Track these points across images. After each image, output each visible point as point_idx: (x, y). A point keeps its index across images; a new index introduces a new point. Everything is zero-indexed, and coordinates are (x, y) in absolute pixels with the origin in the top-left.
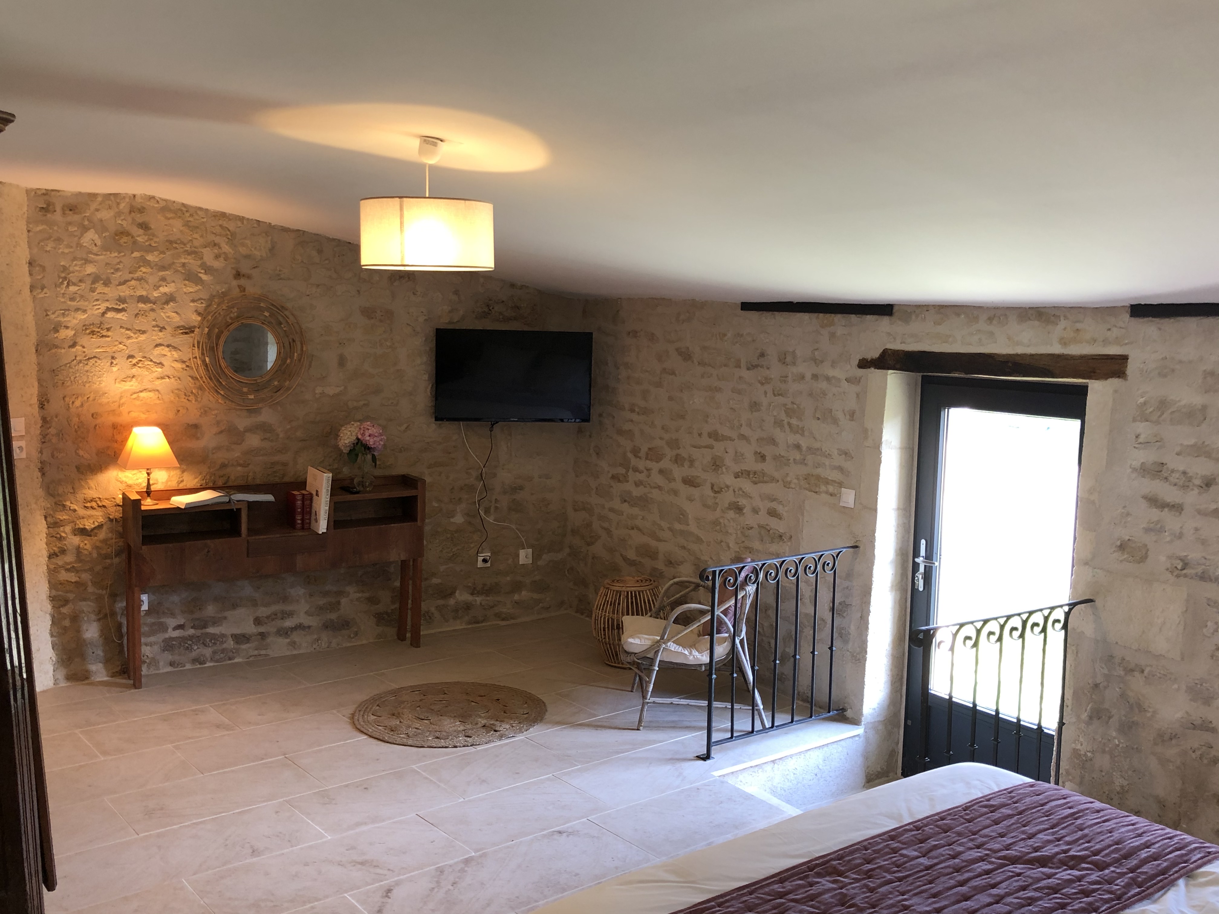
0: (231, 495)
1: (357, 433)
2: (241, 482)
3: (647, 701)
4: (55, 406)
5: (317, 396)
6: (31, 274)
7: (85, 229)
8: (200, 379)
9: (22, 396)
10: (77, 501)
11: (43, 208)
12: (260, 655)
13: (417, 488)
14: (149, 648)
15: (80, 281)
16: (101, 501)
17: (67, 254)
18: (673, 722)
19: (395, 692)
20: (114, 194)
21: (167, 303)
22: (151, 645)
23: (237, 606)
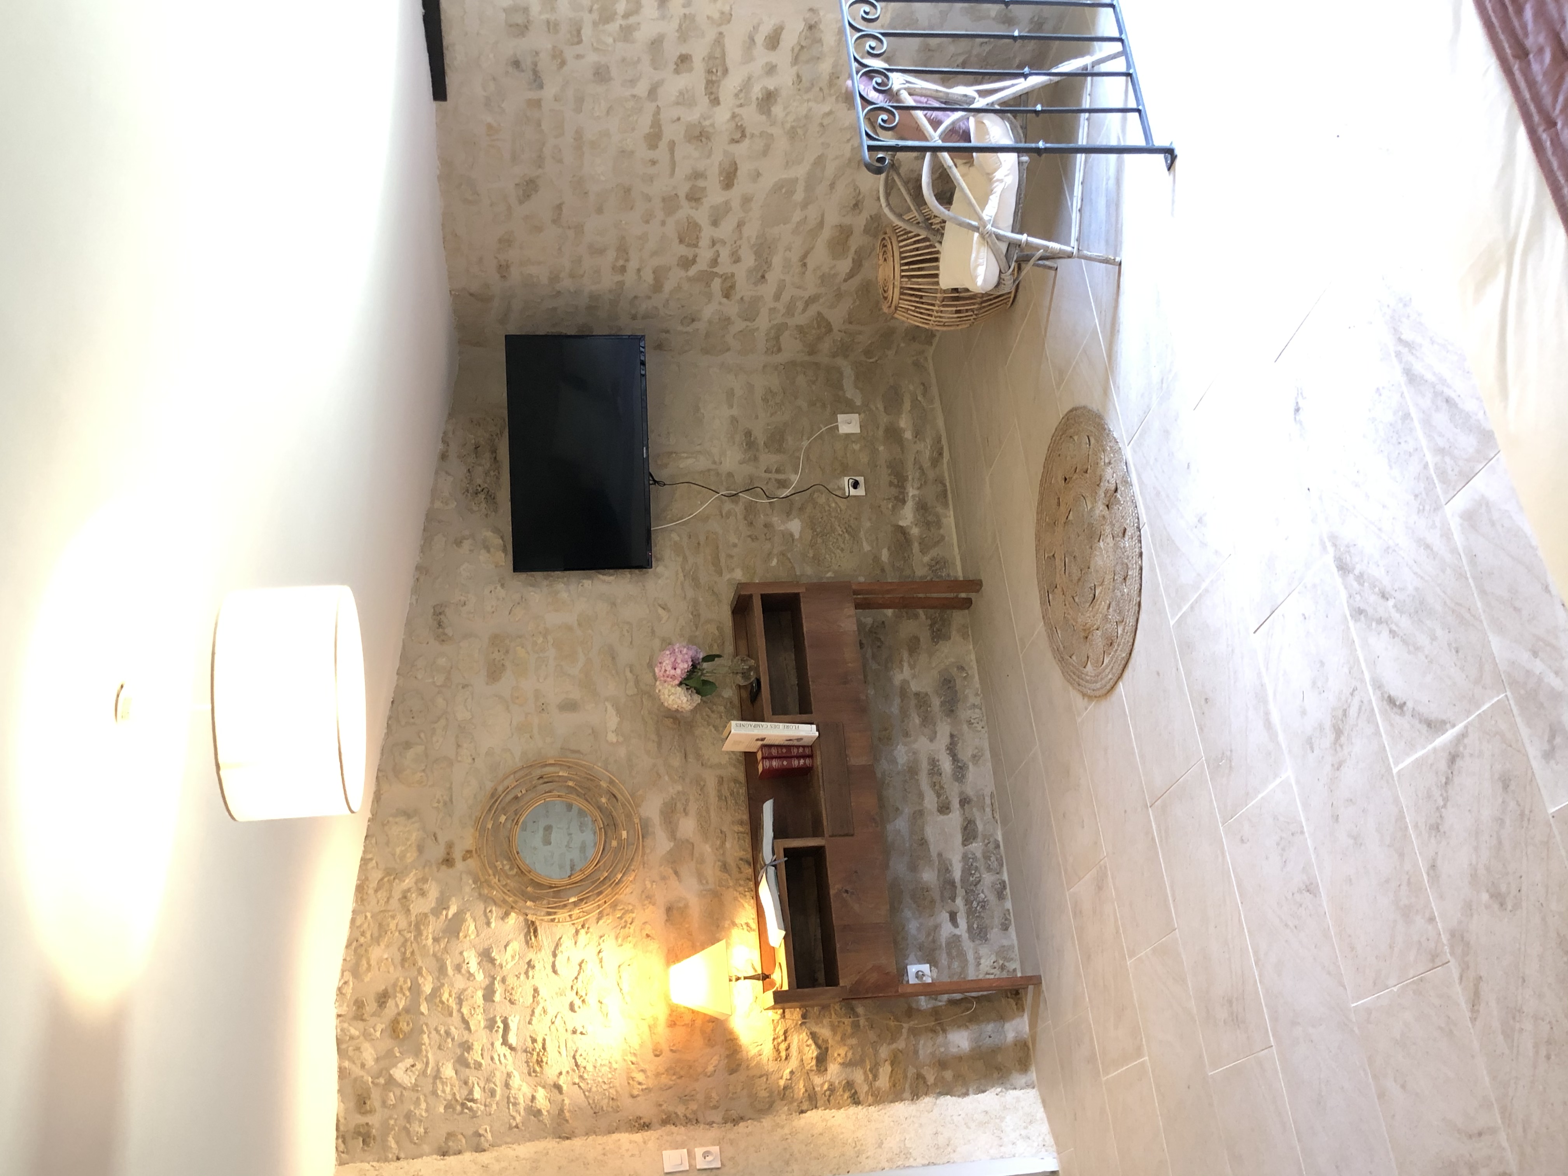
0: (765, 865)
1: (672, 686)
2: (747, 843)
3: (1075, 251)
4: (645, 1109)
5: (621, 739)
6: (460, 1152)
7: (391, 1081)
8: (601, 909)
9: (632, 1155)
10: (779, 1070)
11: (363, 1141)
12: (992, 804)
13: (751, 596)
14: (982, 961)
15: (466, 1083)
16: (778, 1037)
17: (427, 1104)
18: (1108, 206)
19: (1051, 629)
20: (338, 1044)
21: (492, 961)
22: (978, 959)
23: (922, 839)
